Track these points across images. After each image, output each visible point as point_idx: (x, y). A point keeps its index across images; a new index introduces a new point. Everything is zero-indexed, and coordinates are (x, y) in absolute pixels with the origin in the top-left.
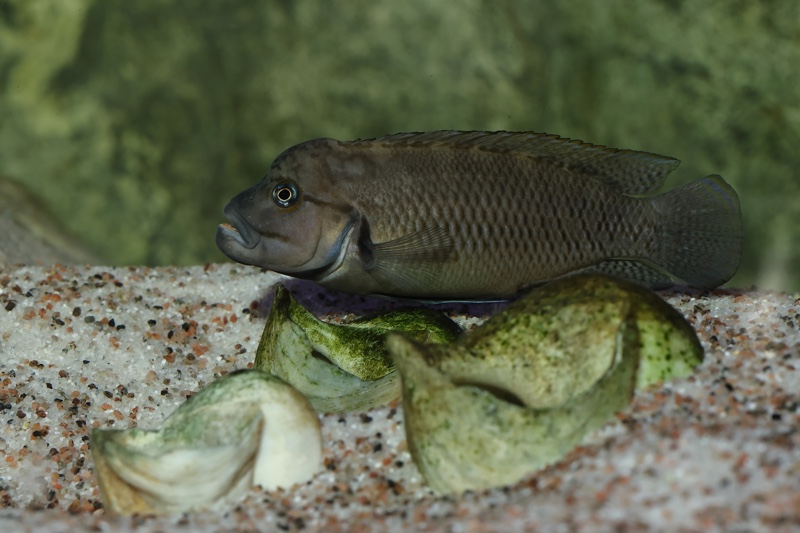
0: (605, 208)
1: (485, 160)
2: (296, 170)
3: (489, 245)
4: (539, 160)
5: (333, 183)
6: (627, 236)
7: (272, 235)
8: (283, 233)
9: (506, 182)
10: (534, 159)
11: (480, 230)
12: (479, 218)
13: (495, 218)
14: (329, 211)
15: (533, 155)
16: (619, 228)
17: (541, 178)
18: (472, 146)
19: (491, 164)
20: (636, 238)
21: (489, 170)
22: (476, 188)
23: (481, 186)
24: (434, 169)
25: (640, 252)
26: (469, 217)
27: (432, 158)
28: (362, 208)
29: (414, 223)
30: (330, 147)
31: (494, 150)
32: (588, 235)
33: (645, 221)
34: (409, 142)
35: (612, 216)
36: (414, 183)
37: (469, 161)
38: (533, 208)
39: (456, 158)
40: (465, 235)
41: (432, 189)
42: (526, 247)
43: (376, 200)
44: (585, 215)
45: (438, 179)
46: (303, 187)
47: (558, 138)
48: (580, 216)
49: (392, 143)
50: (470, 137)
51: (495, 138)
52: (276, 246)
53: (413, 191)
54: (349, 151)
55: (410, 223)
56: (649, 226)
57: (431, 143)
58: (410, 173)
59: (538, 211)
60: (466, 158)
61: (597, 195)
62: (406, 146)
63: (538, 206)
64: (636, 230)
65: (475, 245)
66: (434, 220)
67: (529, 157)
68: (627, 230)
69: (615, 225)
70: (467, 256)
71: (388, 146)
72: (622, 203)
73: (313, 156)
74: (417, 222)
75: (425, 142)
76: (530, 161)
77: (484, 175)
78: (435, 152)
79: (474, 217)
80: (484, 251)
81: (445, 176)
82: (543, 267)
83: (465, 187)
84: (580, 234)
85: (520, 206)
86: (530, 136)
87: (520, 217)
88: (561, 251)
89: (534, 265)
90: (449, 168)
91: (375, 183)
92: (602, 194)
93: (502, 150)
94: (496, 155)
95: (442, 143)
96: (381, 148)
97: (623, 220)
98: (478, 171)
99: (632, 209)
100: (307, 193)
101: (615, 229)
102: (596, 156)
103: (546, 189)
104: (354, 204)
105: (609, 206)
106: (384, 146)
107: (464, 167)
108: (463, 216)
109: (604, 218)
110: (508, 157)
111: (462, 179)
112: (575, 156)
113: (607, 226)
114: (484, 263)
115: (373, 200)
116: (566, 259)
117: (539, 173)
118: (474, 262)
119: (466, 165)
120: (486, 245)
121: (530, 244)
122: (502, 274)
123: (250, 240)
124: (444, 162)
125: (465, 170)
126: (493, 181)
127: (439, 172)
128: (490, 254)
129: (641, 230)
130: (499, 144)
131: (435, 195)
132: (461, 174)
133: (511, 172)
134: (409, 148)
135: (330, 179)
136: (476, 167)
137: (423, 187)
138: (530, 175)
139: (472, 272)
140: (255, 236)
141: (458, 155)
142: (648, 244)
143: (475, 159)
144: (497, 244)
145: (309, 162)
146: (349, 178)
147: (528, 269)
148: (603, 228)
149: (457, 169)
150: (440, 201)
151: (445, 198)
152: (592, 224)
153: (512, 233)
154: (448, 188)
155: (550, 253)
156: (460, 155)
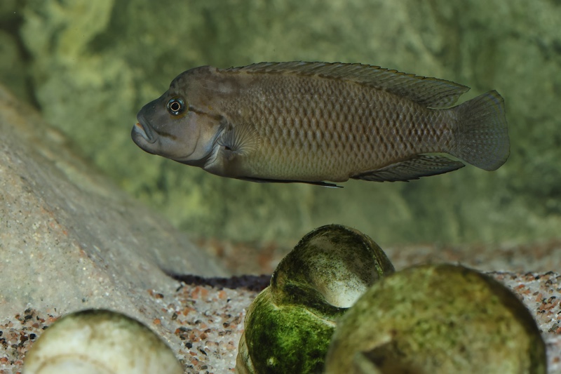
0: (414, 119)
1: (322, 84)
2: (184, 89)
3: (321, 146)
4: (364, 84)
5: (210, 99)
6: (432, 137)
7: (166, 134)
8: (172, 134)
9: (337, 101)
10: (360, 84)
11: (314, 135)
12: (314, 127)
13: (327, 127)
14: (206, 119)
15: (358, 81)
16: (425, 132)
17: (364, 98)
18: (313, 74)
19: (326, 87)
20: (438, 138)
21: (324, 92)
22: (313, 105)
23: (316, 103)
24: (282, 90)
25: (442, 148)
26: (306, 126)
27: (282, 82)
28: (229, 118)
29: (265, 129)
30: (210, 73)
31: (329, 77)
32: (401, 138)
33: (445, 126)
34: (267, 70)
35: (419, 125)
36: (267, 100)
37: (310, 85)
38: (357, 119)
39: (300, 83)
40: (303, 139)
41: (279, 105)
42: (352, 148)
43: (240, 112)
44: (398, 124)
45: (285, 97)
46: (188, 101)
47: (379, 68)
48: (395, 125)
49: (255, 71)
50: (313, 67)
51: (333, 67)
52: (167, 143)
53: (265, 107)
54: (223, 76)
55: (262, 129)
56: (448, 130)
57: (283, 72)
58: (265, 93)
59: (361, 122)
60: (308, 82)
61: (408, 109)
62: (264, 73)
63: (360, 118)
64: (438, 133)
65: (310, 146)
66: (279, 127)
67: (356, 82)
68: (431, 133)
69: (422, 131)
70: (304, 153)
71: (252, 73)
72: (427, 114)
73: (197, 79)
74: (267, 128)
75: (278, 71)
76: (357, 86)
77: (320, 95)
78: (285, 78)
79: (310, 126)
80: (317, 150)
81: (290, 95)
82: (367, 162)
83: (305, 104)
84: (394, 138)
85: (346, 118)
86: (358, 67)
87: (347, 126)
88: (379, 150)
89: (359, 161)
90: (294, 90)
91: (239, 99)
92: (411, 109)
93: (336, 77)
94: (331, 81)
95: (291, 71)
96: (247, 74)
97: (428, 126)
98: (315, 92)
99: (435, 118)
100: (191, 106)
101: (422, 133)
102: (407, 82)
103: (368, 106)
104: (224, 114)
105: (417, 117)
106: (248, 72)
107: (305, 90)
108: (301, 125)
109: (413, 126)
110: (340, 82)
111: (303, 98)
112: (391, 81)
113: (416, 131)
114: (318, 158)
115: (237, 112)
116: (384, 156)
117: (363, 94)
118: (310, 158)
119: (307, 88)
120: (319, 146)
121: (355, 146)
122: (334, 166)
123: (151, 137)
124: (290, 85)
125: (306, 91)
126: (326, 99)
127: (286, 92)
128: (323, 152)
129: (442, 133)
130: (335, 72)
131: (282, 109)
132: (302, 94)
133: (341, 93)
134: (266, 75)
135: (208, 96)
136: (314, 89)
137: (273, 103)
138: (356, 95)
139: (310, 165)
140: (155, 135)
141: (302, 80)
142: (448, 142)
143: (314, 84)
144: (328, 145)
145: (194, 83)
146: (222, 96)
147: (354, 163)
148: (413, 132)
149: (300, 91)
150: (284, 113)
151: (288, 112)
152: (404, 131)
153: (340, 137)
154: (291, 105)
155: (371, 152)
156: (304, 81)
